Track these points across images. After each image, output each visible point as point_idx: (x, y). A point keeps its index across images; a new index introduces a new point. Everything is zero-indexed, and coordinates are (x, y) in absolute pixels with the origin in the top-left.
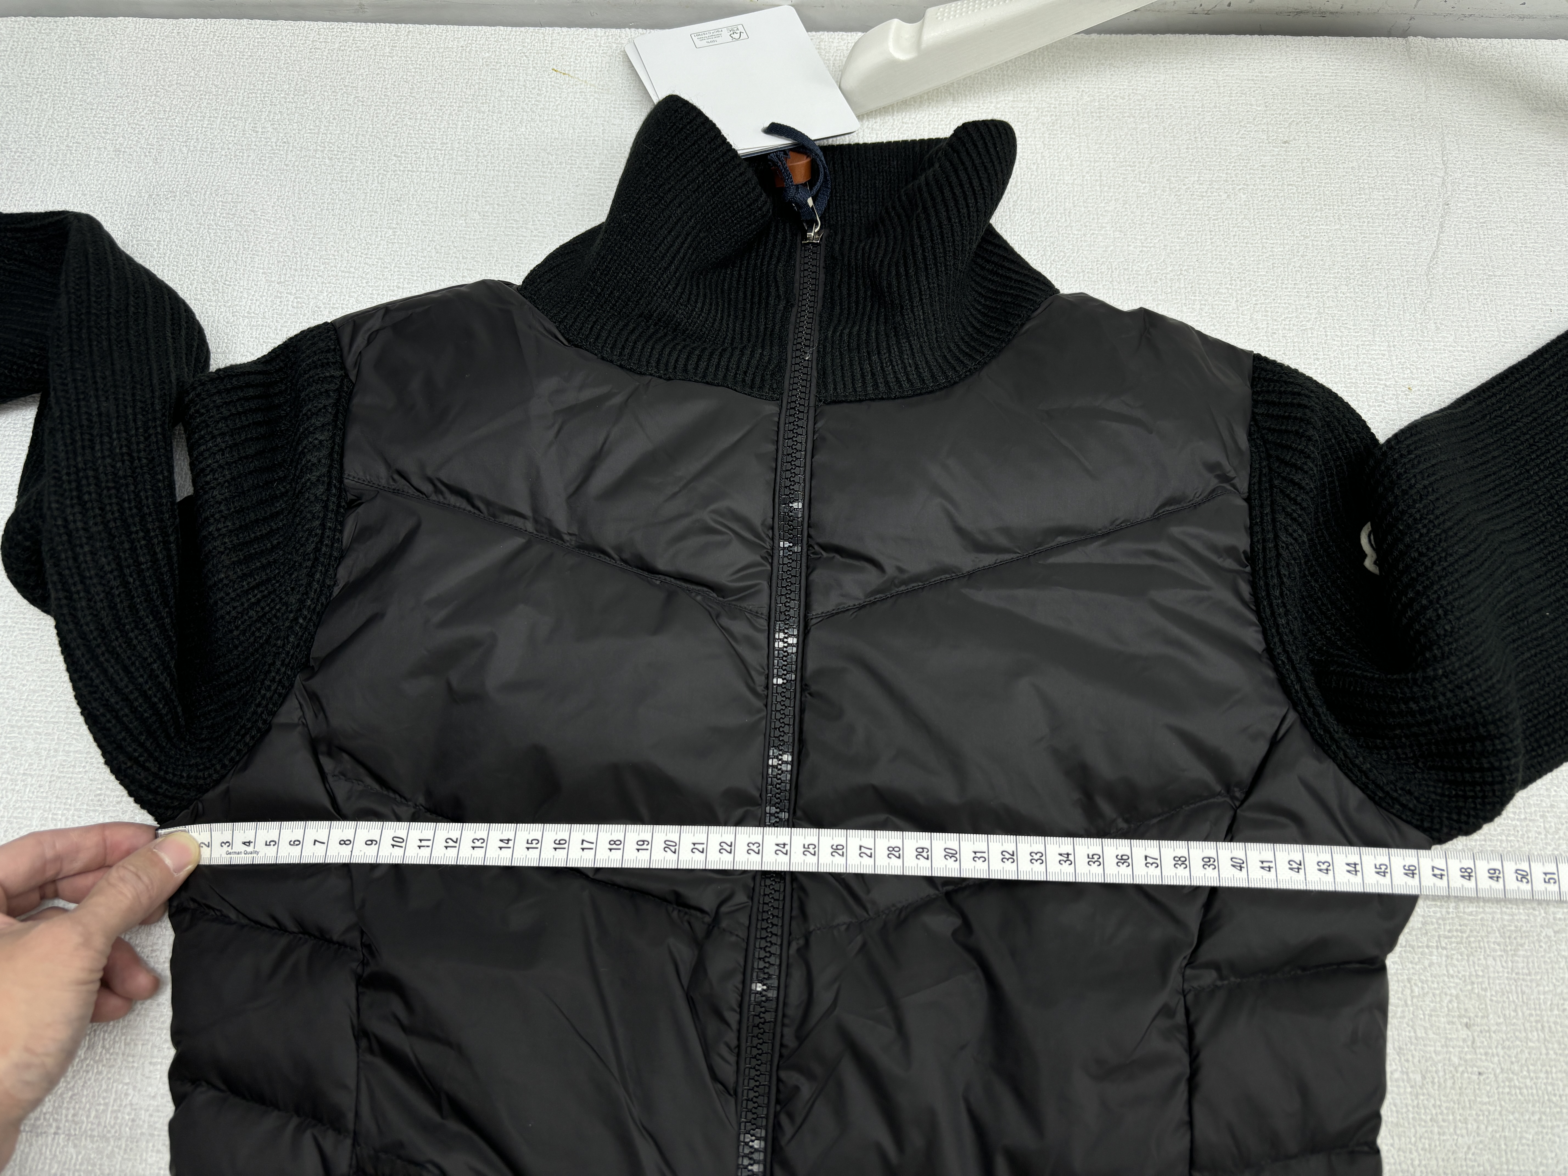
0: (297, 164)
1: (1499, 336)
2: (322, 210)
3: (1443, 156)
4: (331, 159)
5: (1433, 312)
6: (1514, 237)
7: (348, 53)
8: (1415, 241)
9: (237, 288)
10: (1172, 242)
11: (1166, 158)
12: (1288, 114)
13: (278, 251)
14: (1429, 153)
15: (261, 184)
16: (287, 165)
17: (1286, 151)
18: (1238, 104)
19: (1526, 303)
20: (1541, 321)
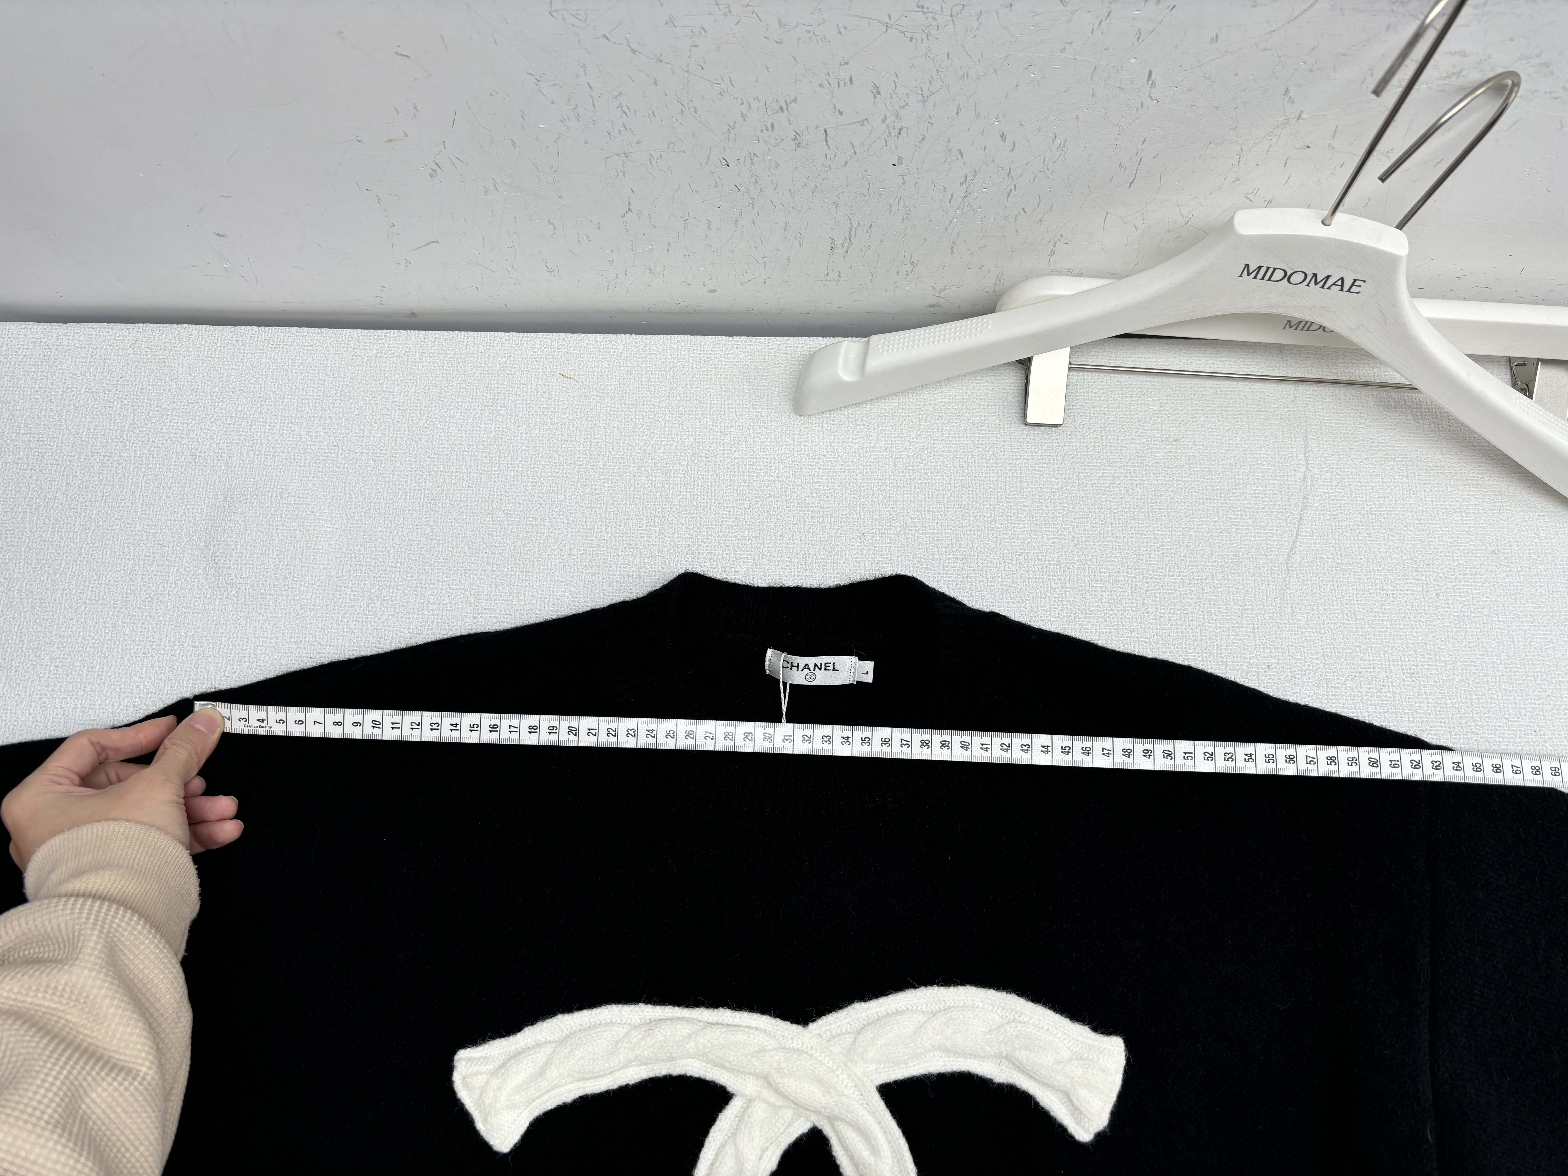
0: (346, 466)
1: (1343, 618)
2: (370, 509)
3: (1306, 453)
4: (375, 461)
5: (1290, 597)
6: (1361, 527)
7: (385, 360)
8: (1279, 532)
9: (303, 583)
10: (1079, 534)
11: (1077, 455)
12: (1178, 414)
13: (335, 548)
14: (1295, 450)
15: (317, 485)
16: (338, 468)
17: (1176, 448)
18: (1138, 404)
19: (1367, 589)
20: (1378, 604)
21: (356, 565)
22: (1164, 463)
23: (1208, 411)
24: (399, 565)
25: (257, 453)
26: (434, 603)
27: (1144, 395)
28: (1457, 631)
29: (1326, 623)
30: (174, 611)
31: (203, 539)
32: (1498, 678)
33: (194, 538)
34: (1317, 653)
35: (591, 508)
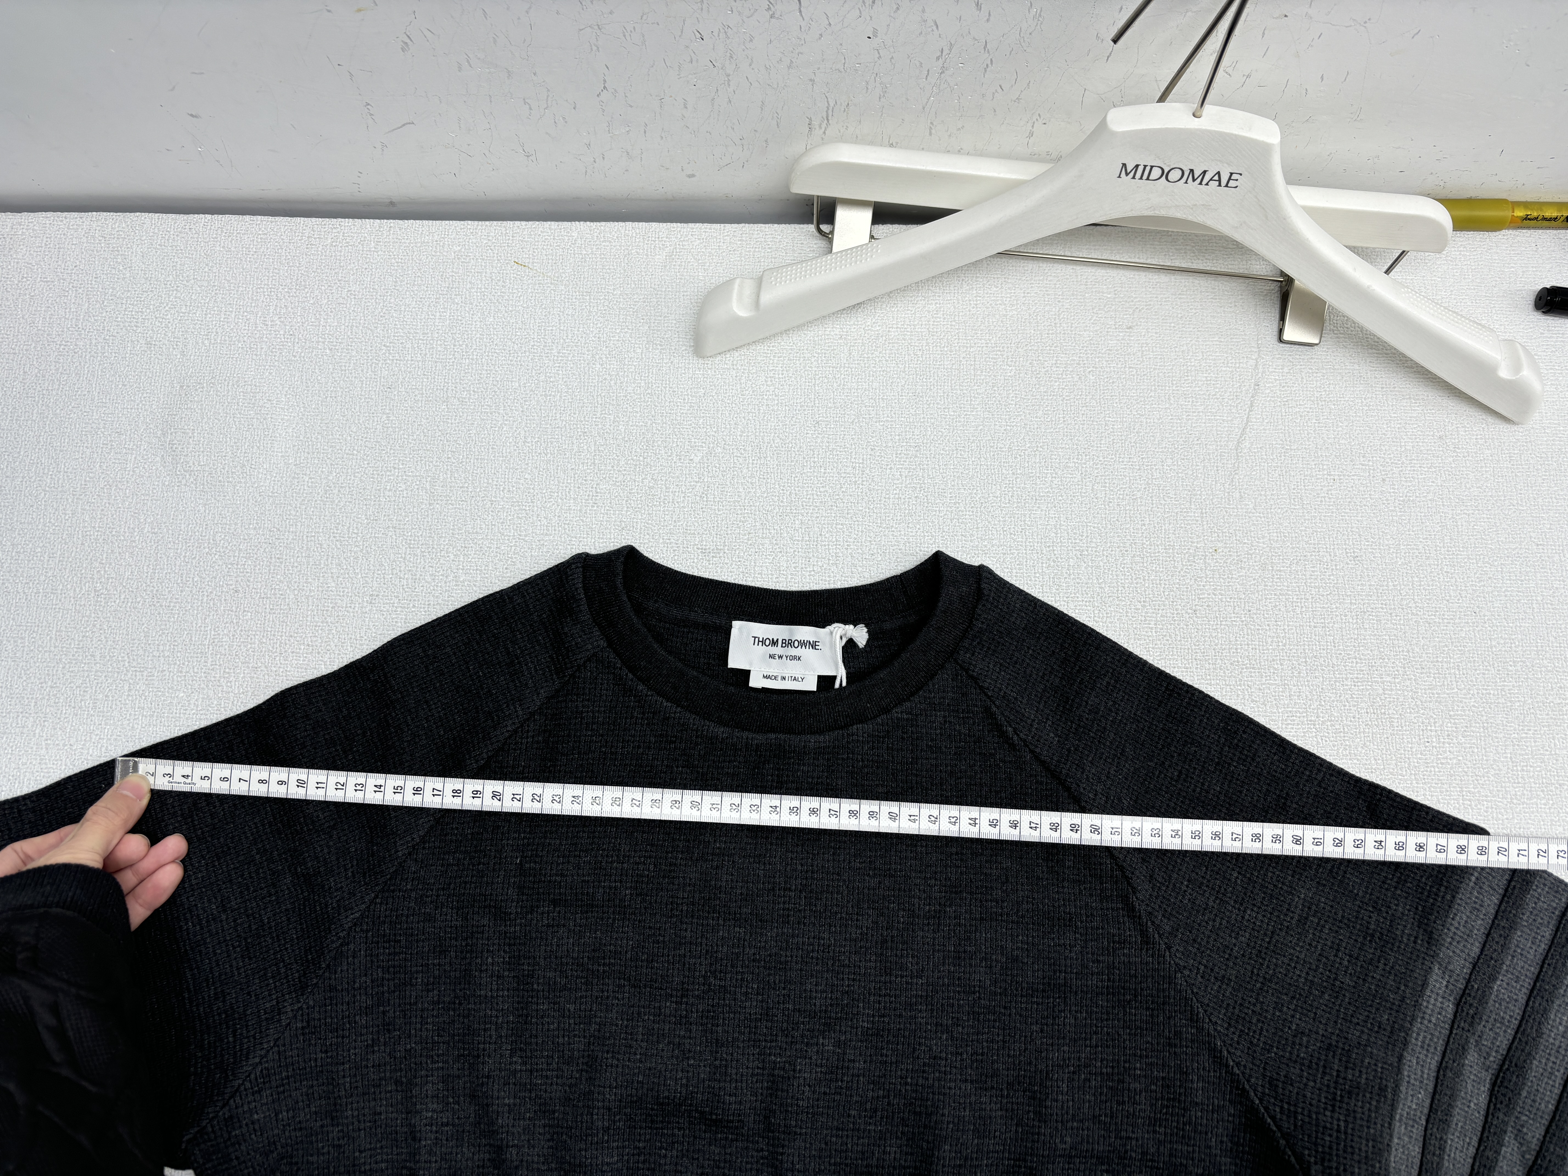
5: (1239, 483)
6: (1310, 414)
8: (1229, 419)
11: (1030, 343)
19: (1314, 474)
20: (1325, 489)
21: (313, 453)
22: (1117, 350)
23: (1162, 298)
24: (355, 452)
25: (213, 341)
26: (390, 490)
27: (1099, 282)
28: (1401, 516)
29: (1273, 507)
30: (132, 498)
31: (160, 427)
32: (1440, 561)
33: (151, 426)
34: (1263, 537)
35: (546, 395)
